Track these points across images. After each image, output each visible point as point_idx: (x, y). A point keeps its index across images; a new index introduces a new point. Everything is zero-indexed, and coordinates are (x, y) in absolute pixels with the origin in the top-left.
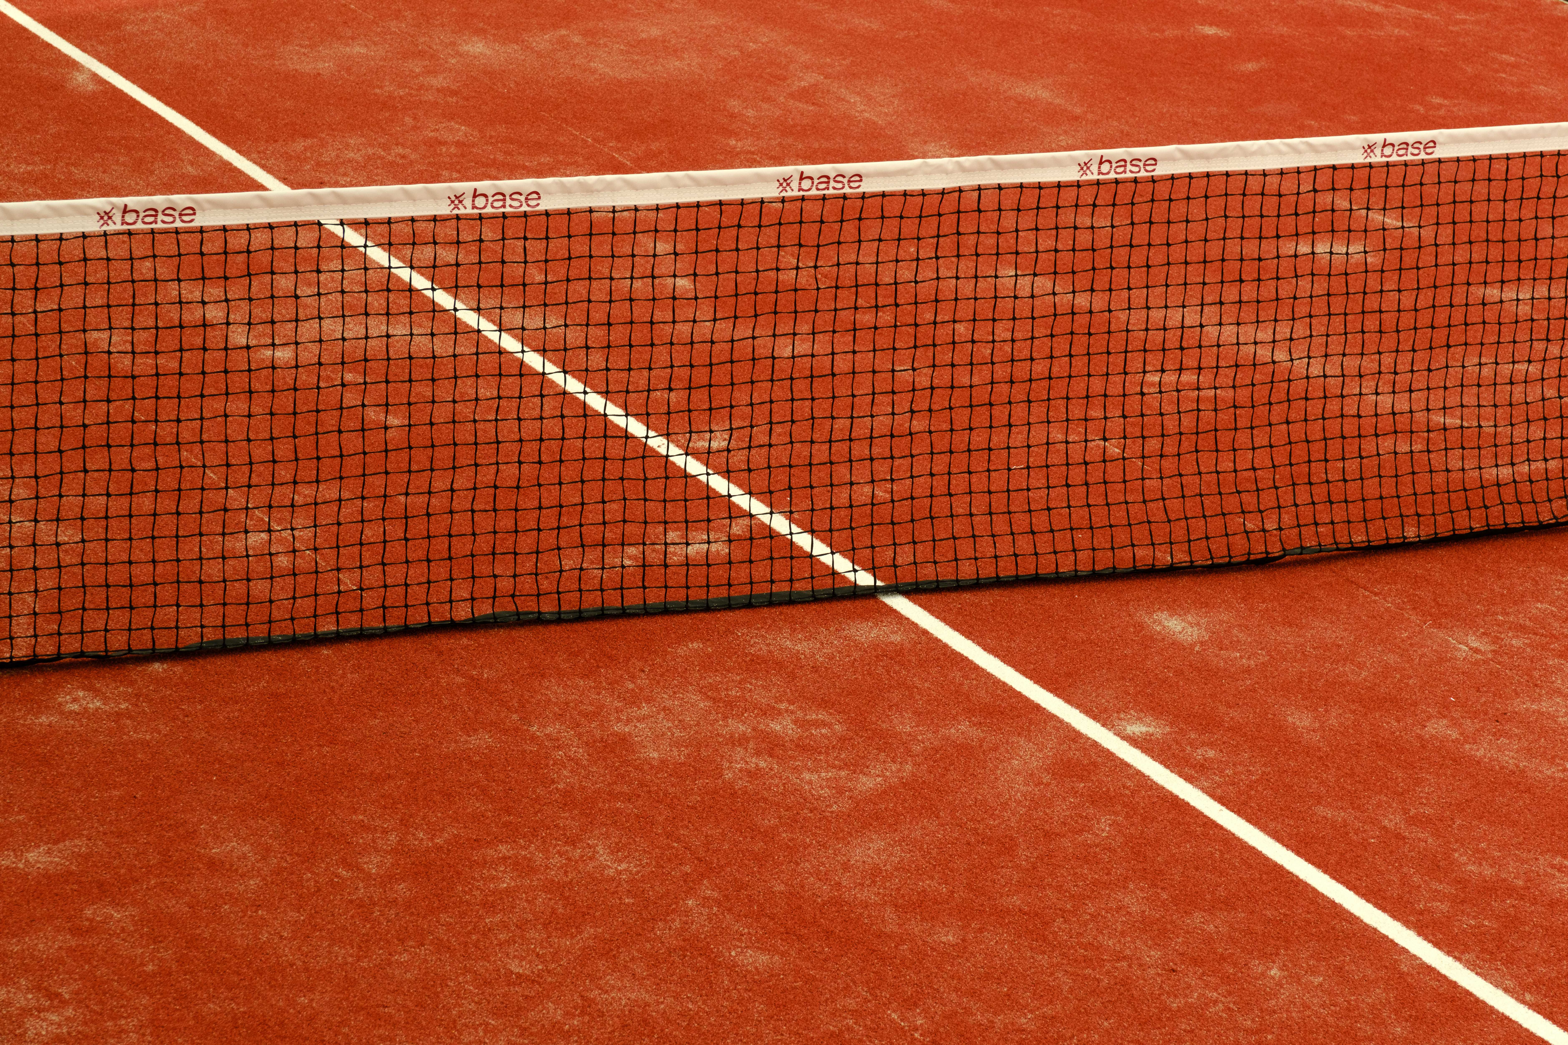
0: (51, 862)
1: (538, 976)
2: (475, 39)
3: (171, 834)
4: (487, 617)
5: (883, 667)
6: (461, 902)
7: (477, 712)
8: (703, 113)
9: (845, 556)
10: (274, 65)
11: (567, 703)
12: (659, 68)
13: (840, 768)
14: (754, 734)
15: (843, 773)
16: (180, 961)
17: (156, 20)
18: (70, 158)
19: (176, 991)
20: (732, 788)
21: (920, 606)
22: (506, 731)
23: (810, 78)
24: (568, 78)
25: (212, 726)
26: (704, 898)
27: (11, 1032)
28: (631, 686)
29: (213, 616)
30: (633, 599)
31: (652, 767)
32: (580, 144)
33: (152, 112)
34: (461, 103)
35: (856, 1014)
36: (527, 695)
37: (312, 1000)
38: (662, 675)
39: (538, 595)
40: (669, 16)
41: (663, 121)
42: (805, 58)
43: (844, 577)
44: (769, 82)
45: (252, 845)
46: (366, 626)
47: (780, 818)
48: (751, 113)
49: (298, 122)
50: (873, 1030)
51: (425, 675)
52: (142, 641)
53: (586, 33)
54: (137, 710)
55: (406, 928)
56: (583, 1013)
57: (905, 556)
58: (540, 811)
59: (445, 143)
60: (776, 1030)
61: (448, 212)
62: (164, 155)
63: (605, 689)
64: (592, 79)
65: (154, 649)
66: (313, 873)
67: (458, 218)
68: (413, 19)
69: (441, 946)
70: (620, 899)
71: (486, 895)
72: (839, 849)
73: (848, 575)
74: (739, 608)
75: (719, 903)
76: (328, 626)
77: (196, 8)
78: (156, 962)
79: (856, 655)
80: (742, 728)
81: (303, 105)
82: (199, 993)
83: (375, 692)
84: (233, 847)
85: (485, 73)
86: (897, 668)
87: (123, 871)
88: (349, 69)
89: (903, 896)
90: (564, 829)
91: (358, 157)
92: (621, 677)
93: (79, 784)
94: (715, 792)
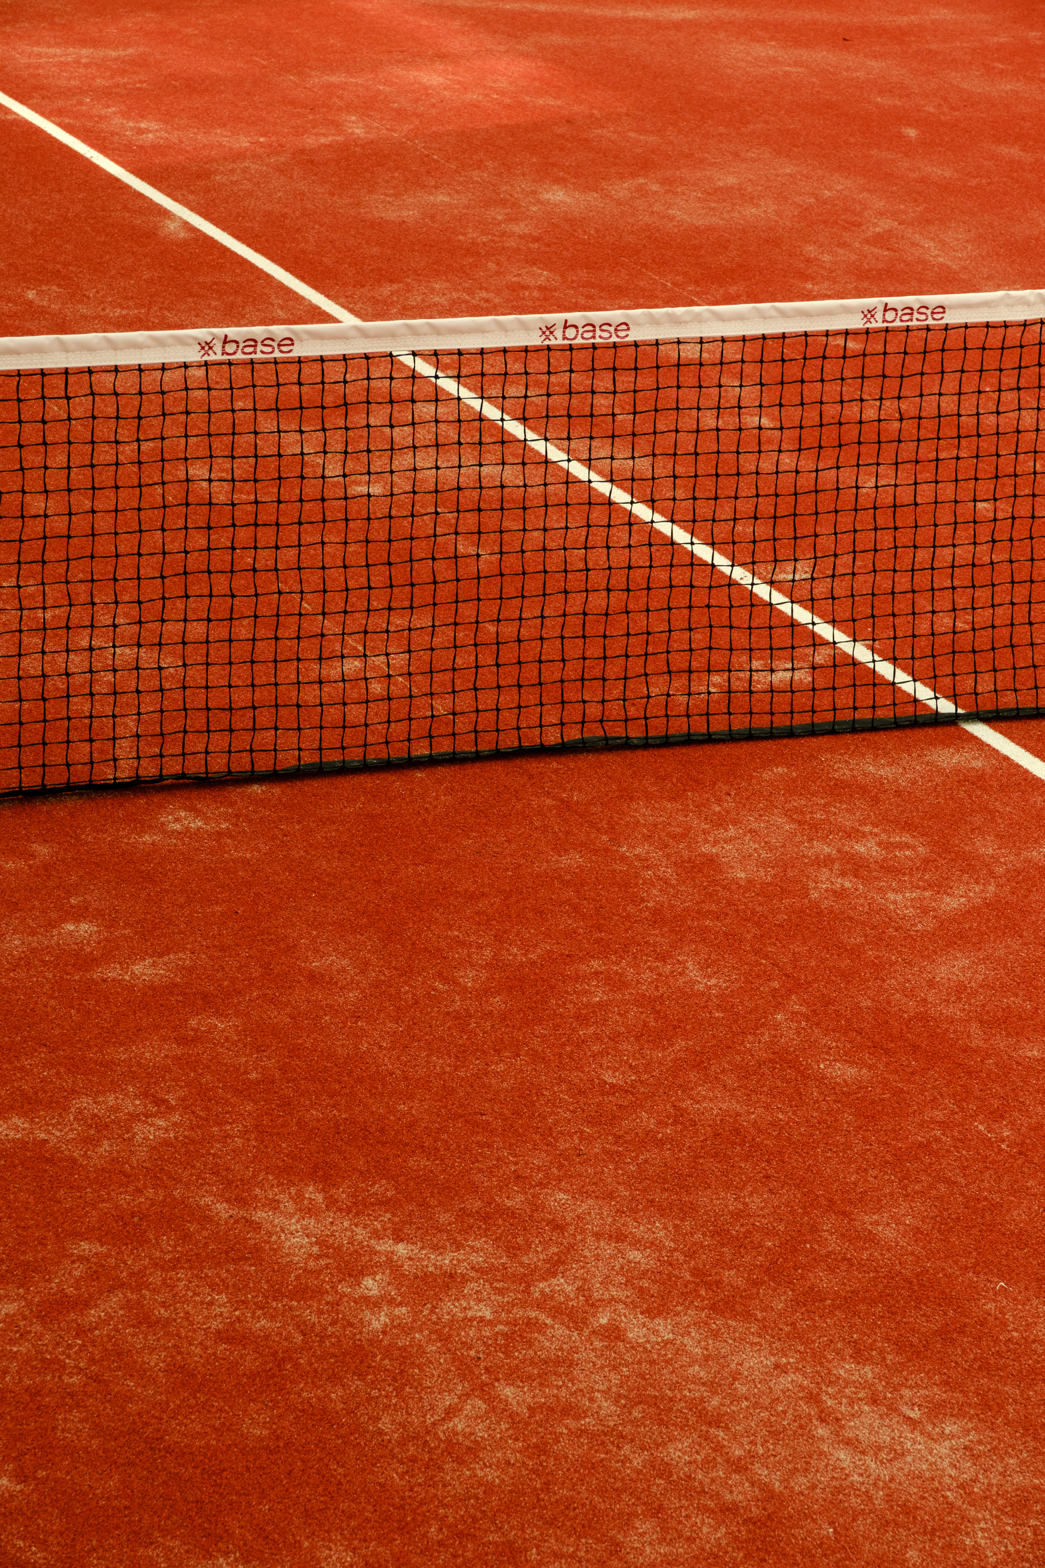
0: (157, 974)
1: (632, 1086)
2: (555, 187)
3: (272, 948)
4: (576, 742)
5: (965, 792)
6: (555, 1015)
7: (567, 833)
8: (780, 258)
9: (926, 685)
10: (359, 213)
11: (655, 825)
12: (736, 215)
13: (924, 889)
14: (839, 855)
15: (927, 894)
16: (283, 1069)
17: (245, 170)
18: (163, 303)
19: (279, 1098)
20: (818, 907)
21: (1001, 733)
22: (596, 852)
23: (884, 225)
24: (647, 225)
25: (311, 845)
26: (793, 1013)
27: (120, 1136)
28: (718, 809)
29: (310, 739)
30: (719, 725)
31: (740, 887)
32: (659, 288)
33: (242, 258)
34: (543, 248)
35: (944, 1125)
36: (616, 817)
37: (412, 1107)
38: (747, 799)
39: (626, 720)
40: (744, 165)
41: (741, 266)
42: (880, 204)
43: (925, 705)
44: (845, 228)
45: (351, 959)
46: (458, 750)
47: (866, 936)
48: (826, 258)
49: (384, 267)
50: (961, 1140)
51: (517, 798)
52: (242, 763)
53: (664, 182)
54: (237, 829)
55: (502, 1040)
56: (675, 1122)
57: (986, 684)
58: (630, 928)
59: (527, 288)
60: (865, 1140)
61: (539, 343)
62: (255, 299)
63: (692, 812)
64: (671, 225)
65: (253, 771)
66: (411, 986)
67: (549, 348)
68: (494, 168)
69: (536, 1057)
70: (710, 1013)
71: (579, 1008)
72: (924, 967)
73: (929, 702)
74: (823, 734)
75: (808, 1019)
76: (421, 750)
77: (283, 159)
78: (260, 1070)
79: (938, 780)
80: (827, 850)
81: (389, 252)
82: (302, 1100)
83: (468, 814)
84: (333, 961)
85: (566, 220)
86: (979, 793)
87: (226, 983)
88: (432, 217)
89: (988, 1012)
90: (654, 946)
91: (443, 301)
92: (708, 800)
93: (182, 900)
94: (802, 911)
